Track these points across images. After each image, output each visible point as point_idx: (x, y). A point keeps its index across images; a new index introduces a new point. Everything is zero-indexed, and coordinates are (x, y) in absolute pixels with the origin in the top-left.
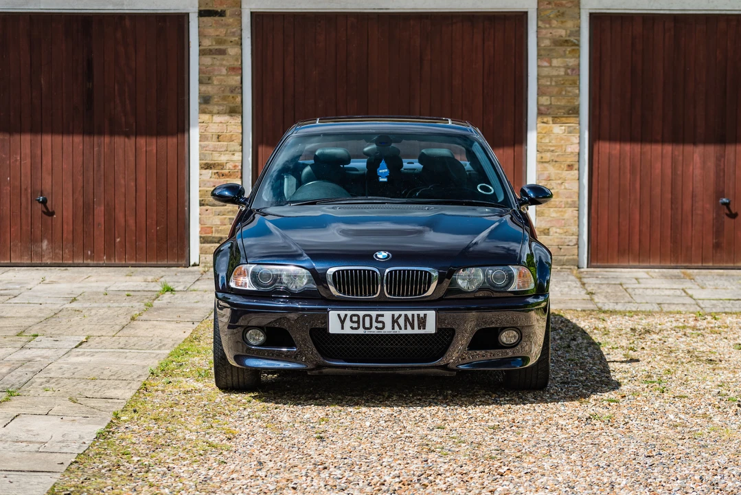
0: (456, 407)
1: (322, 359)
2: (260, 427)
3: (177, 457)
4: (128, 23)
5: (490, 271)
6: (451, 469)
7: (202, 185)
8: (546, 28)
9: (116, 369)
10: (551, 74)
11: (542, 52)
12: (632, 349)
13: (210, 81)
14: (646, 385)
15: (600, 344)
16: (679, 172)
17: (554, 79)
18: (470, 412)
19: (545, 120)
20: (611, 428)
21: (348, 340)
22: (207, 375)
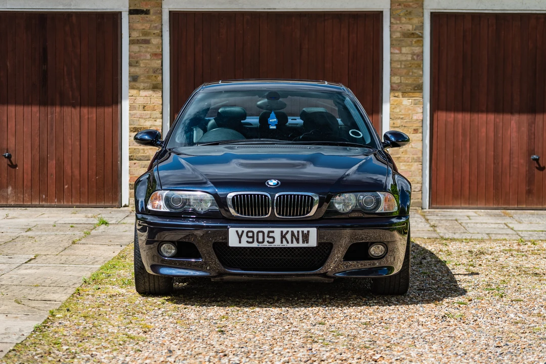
0: (334, 308)
1: (223, 268)
2: (171, 323)
3: (100, 346)
4: (74, 19)
5: (361, 197)
6: (332, 356)
7: (131, 144)
8: (397, 24)
9: (56, 279)
10: (401, 59)
11: (394, 42)
12: (472, 265)
13: (137, 64)
14: (488, 292)
15: (446, 262)
16: (500, 135)
17: (403, 63)
18: (345, 311)
19: (396, 94)
20: (463, 324)
21: (245, 252)
22: (130, 283)
